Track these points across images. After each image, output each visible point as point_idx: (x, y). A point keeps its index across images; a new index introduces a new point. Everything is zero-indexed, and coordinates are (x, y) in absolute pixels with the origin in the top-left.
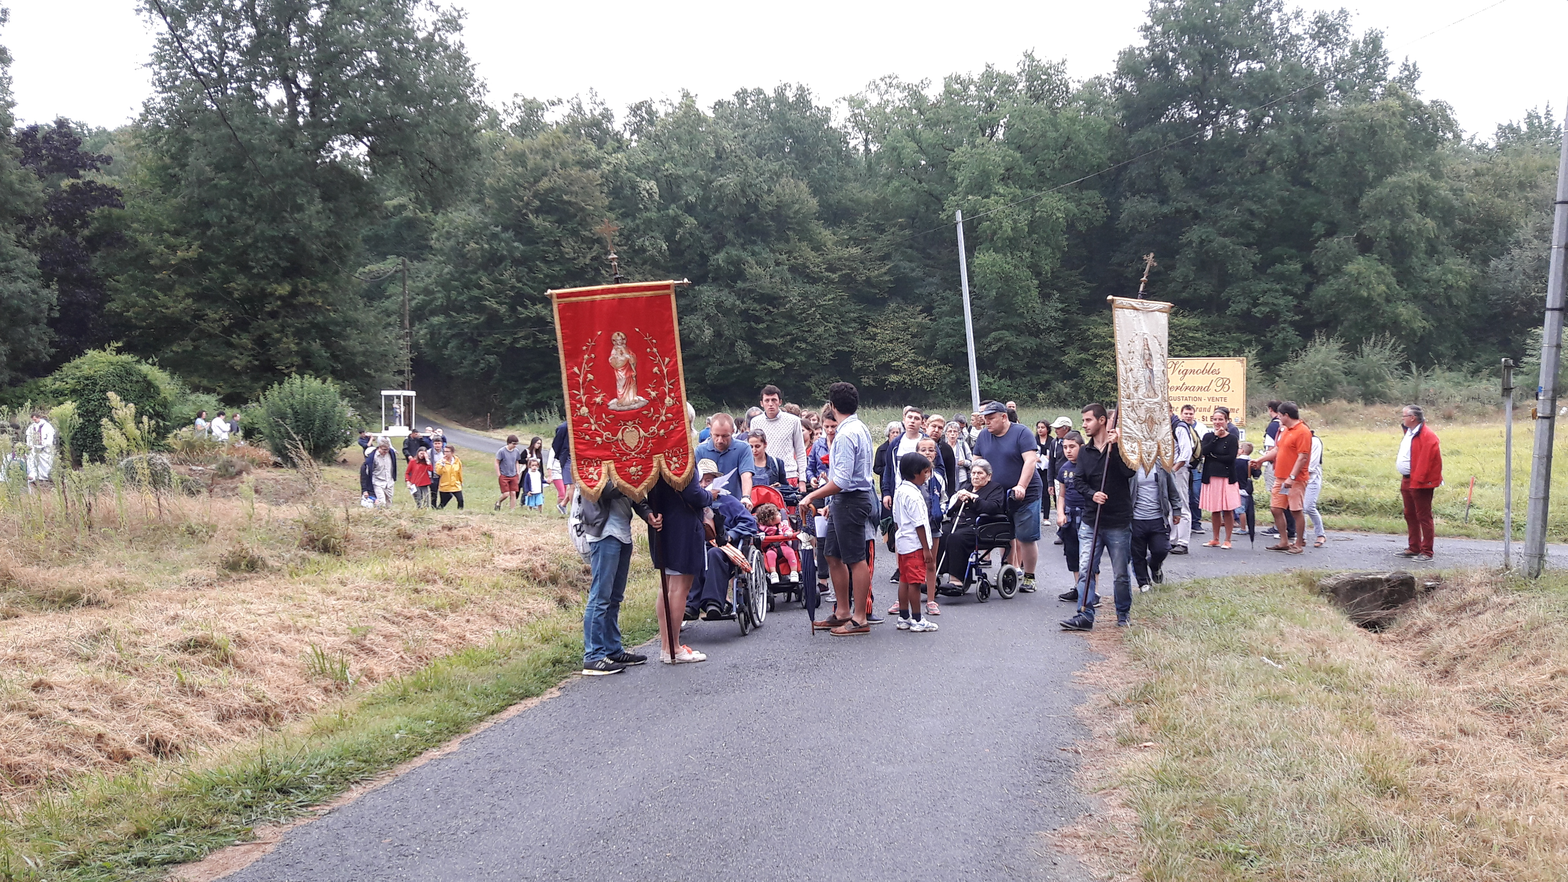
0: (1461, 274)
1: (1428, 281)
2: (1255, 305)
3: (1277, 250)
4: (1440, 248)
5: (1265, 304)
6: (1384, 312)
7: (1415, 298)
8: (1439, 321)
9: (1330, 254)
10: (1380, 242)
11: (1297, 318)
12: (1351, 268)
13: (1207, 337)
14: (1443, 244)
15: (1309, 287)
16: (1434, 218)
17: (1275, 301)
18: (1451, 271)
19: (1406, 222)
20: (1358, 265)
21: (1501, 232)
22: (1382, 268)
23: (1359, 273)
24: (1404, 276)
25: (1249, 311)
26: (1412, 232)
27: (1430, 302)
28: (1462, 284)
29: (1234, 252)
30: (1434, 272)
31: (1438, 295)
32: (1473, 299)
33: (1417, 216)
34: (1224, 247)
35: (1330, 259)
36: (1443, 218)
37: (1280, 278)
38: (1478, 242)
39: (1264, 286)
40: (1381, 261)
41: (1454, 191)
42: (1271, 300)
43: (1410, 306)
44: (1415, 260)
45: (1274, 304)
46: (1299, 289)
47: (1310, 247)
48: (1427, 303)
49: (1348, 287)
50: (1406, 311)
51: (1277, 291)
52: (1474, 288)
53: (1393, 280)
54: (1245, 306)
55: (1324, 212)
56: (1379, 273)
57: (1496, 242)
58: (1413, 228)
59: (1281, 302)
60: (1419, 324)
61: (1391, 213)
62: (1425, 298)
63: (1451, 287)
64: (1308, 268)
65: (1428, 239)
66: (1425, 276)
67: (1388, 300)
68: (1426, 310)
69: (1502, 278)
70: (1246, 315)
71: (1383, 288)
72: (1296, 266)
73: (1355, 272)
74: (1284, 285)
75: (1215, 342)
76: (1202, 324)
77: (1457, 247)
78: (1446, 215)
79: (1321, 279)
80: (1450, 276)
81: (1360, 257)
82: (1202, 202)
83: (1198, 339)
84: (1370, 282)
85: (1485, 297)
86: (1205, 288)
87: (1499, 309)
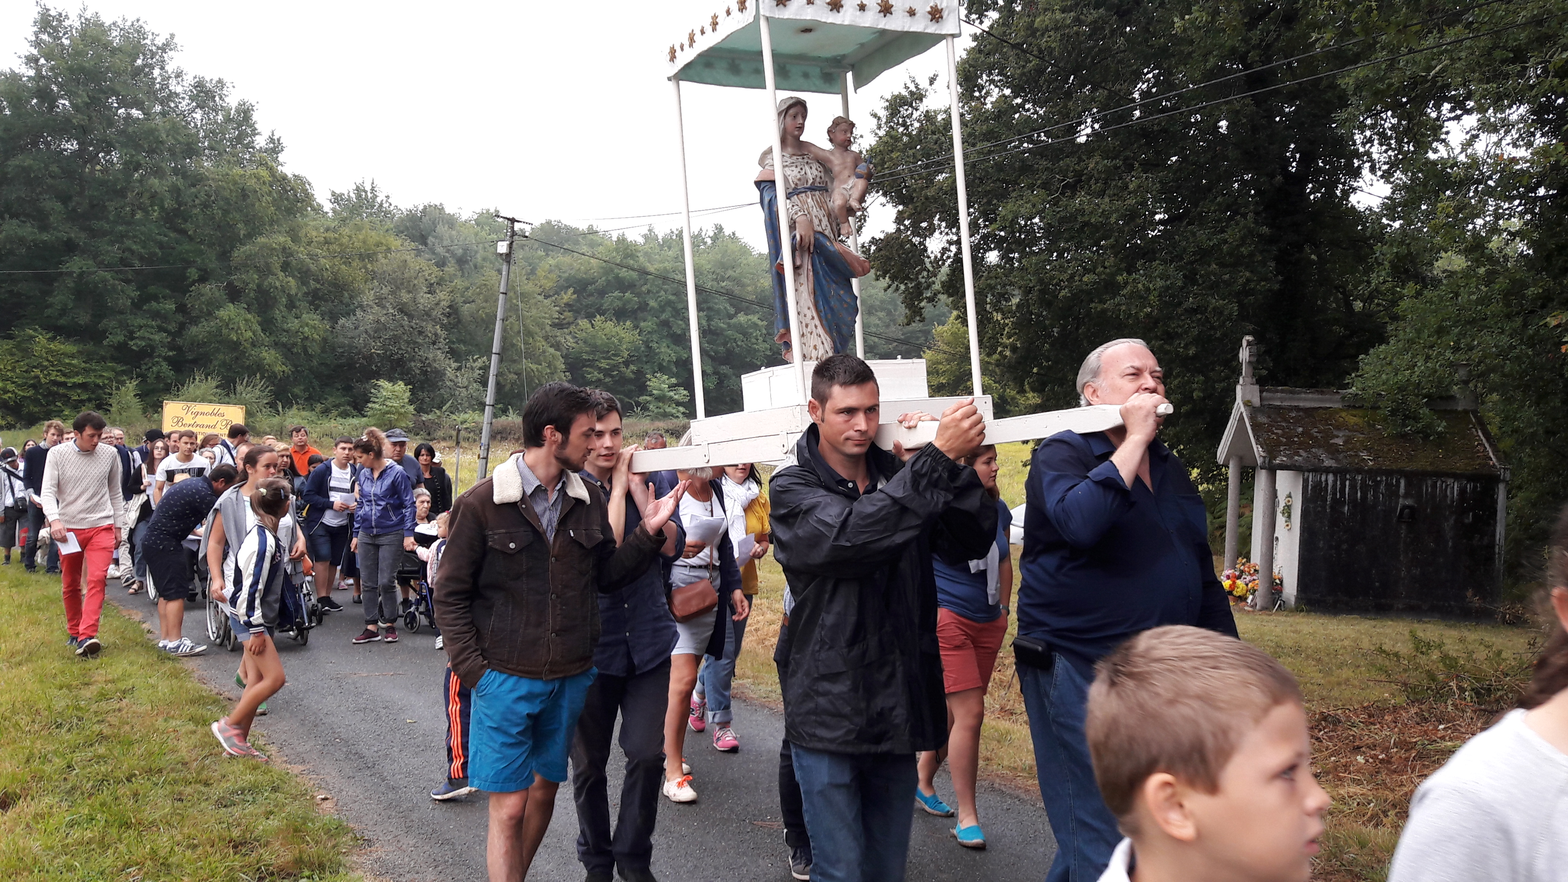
0: (315, 328)
1: (287, 331)
2: (132, 339)
3: (152, 289)
4: (298, 303)
5: (142, 338)
6: (251, 355)
7: (276, 344)
8: (296, 366)
9: (203, 299)
10: (249, 293)
11: (171, 354)
12: (222, 313)
13: (83, 365)
14: (299, 300)
15: (182, 327)
16: (293, 277)
17: (152, 337)
18: (307, 325)
19: (271, 279)
20: (229, 311)
21: (346, 295)
22: (249, 316)
23: (230, 319)
24: (268, 325)
25: (125, 344)
26: (277, 288)
27: (289, 350)
28: (316, 336)
29: (113, 286)
30: (293, 324)
31: (295, 344)
32: (323, 351)
33: (281, 275)
34: (104, 281)
35: (203, 303)
36: (301, 278)
37: (156, 315)
38: (326, 301)
39: (140, 321)
40: (248, 310)
41: (311, 256)
42: (147, 335)
43: (273, 352)
44: (278, 312)
45: (151, 340)
46: (173, 327)
47: (185, 290)
48: (287, 350)
49: (219, 330)
50: (269, 356)
51: (152, 327)
52: (325, 340)
53: (259, 328)
54: (121, 338)
55: (199, 260)
56: (246, 320)
57: (341, 302)
58: (278, 284)
59: (157, 337)
60: (280, 368)
61: (258, 270)
62: (284, 345)
63: (307, 338)
64: (181, 308)
65: (289, 295)
66: (285, 326)
67: (253, 345)
68: (285, 356)
69: (350, 334)
70: (122, 347)
71: (250, 334)
72: (170, 306)
73: (226, 318)
74: (159, 322)
75: (91, 370)
76: (78, 352)
77: (311, 303)
78: (304, 275)
79: (195, 321)
80: (306, 329)
81: (231, 305)
82: (83, 235)
83: (74, 366)
84: (239, 328)
85: (333, 349)
86: (84, 318)
87: (343, 360)
